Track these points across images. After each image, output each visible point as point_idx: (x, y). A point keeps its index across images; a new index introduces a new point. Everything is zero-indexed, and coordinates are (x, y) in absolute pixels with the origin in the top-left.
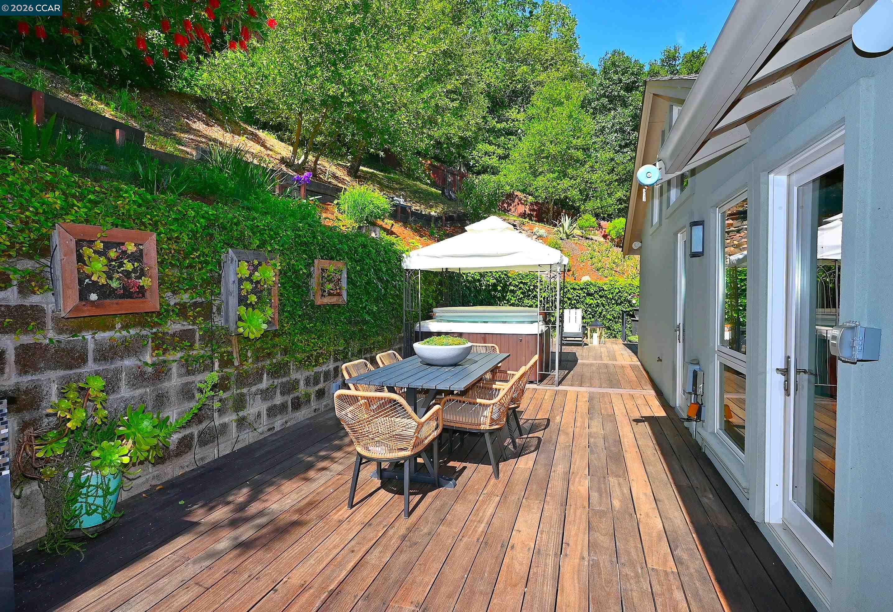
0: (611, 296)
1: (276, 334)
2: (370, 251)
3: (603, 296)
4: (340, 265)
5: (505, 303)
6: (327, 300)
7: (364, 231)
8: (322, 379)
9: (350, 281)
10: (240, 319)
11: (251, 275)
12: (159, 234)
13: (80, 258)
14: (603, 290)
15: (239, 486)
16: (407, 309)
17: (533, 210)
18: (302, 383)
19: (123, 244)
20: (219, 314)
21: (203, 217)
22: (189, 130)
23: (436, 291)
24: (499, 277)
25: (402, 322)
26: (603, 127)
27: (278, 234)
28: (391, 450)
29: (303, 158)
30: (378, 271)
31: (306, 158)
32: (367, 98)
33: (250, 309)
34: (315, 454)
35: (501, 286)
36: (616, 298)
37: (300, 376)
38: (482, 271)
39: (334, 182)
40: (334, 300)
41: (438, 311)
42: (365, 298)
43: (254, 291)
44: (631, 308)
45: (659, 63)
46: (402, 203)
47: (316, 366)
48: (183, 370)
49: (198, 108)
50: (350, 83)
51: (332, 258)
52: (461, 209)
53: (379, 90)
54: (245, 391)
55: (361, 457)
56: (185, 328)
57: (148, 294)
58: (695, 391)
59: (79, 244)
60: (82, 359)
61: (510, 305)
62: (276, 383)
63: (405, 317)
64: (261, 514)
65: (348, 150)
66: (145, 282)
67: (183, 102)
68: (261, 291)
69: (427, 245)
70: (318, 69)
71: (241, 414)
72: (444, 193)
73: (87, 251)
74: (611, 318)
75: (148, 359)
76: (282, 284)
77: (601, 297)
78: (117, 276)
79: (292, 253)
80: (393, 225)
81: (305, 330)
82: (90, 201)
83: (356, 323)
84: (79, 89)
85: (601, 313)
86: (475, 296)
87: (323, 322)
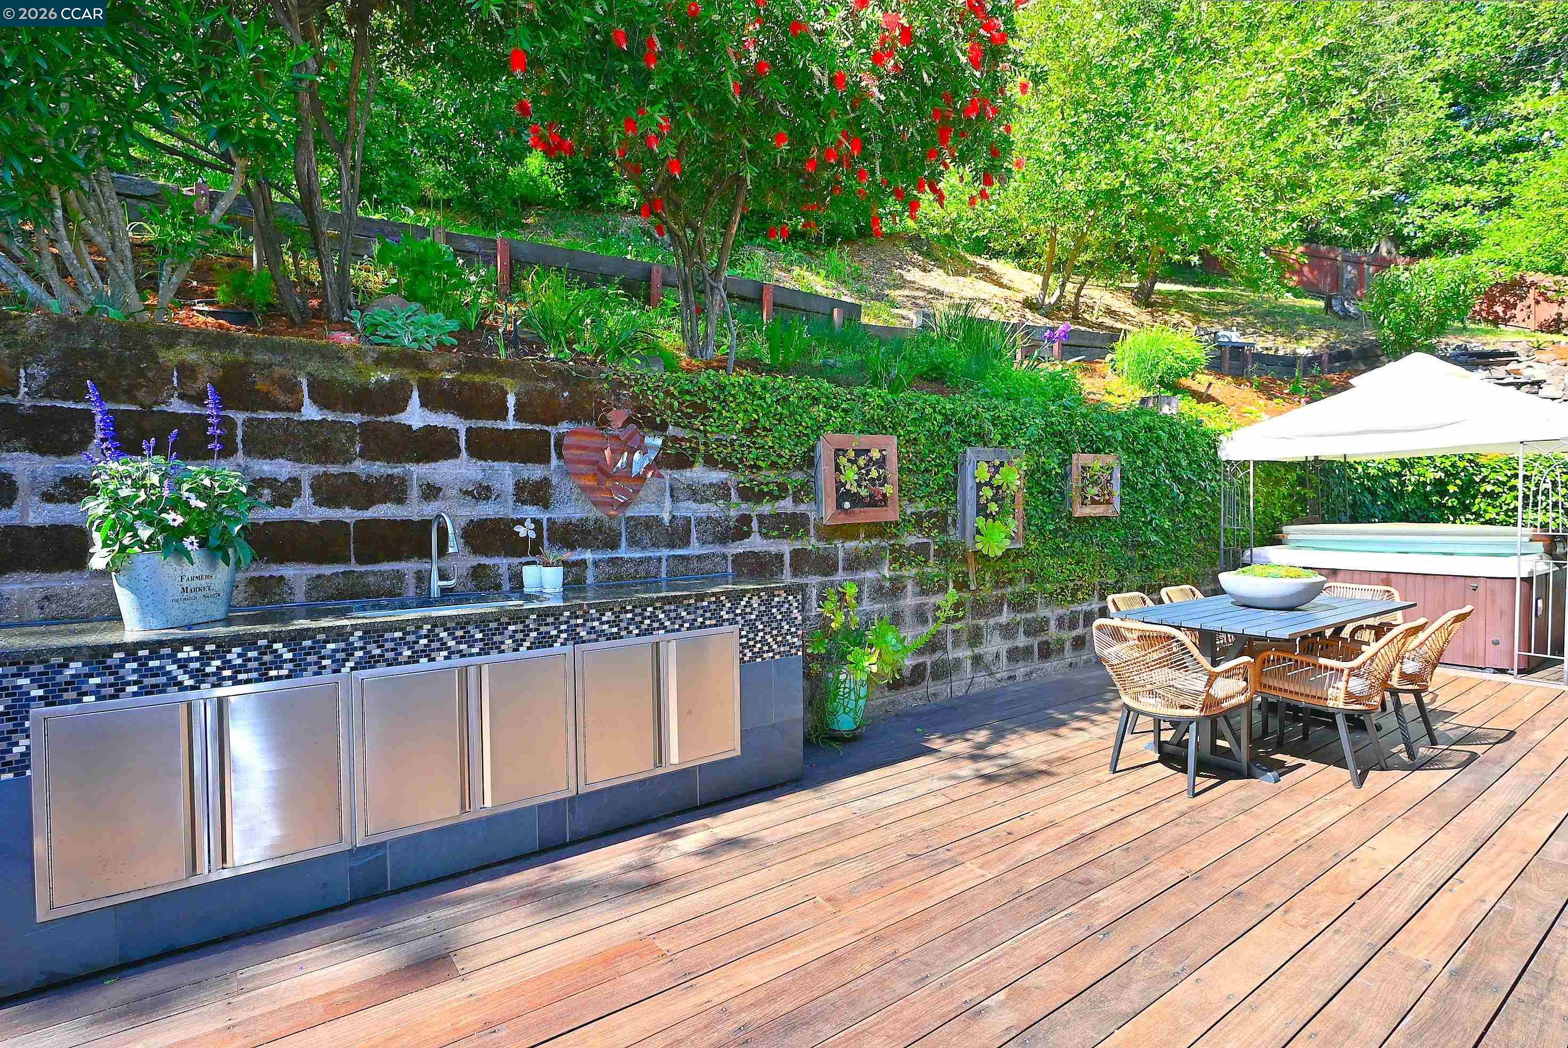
1: (1019, 555)
2: (1158, 437)
4: (1110, 459)
5: (1467, 520)
6: (1089, 511)
7: (1151, 405)
8: (1081, 622)
9: (1126, 483)
10: (978, 532)
11: (991, 478)
12: (898, 437)
13: (838, 468)
15: (979, 727)
16: (1227, 526)
18: (1053, 624)
19: (869, 451)
20: (955, 526)
21: (940, 413)
22: (903, 284)
23: (1291, 496)
24: (1453, 465)
25: (1218, 548)
27: (1024, 424)
28: (1170, 705)
29: (1057, 293)
30: (1172, 467)
31: (1062, 292)
32: (1166, 179)
33: (990, 520)
34: (1070, 712)
35: (1456, 485)
37: (1050, 613)
38: (1406, 457)
39: (1108, 321)
40: (1099, 511)
41: (1292, 531)
42: (1150, 508)
43: (995, 499)
46: (1234, 340)
47: (1072, 602)
48: (918, 589)
49: (914, 249)
50: (1136, 162)
51: (1098, 451)
52: (1370, 335)
53: (1187, 161)
54: (982, 622)
55: (1129, 709)
56: (920, 541)
57: (889, 502)
59: (837, 455)
60: (833, 568)
62: (1018, 619)
63: (1222, 539)
64: (1003, 756)
65: (1132, 266)
66: (888, 489)
67: (895, 245)
68: (1003, 499)
69: (1281, 413)
70: (1083, 154)
71: (977, 651)
72: (1331, 307)
73: (843, 461)
75: (887, 574)
76: (1029, 488)
78: (864, 483)
79: (1042, 448)
80: (1210, 384)
81: (1057, 552)
82: (844, 410)
83: (1136, 546)
84: (791, 263)
86: (1388, 505)
87: (1084, 542)
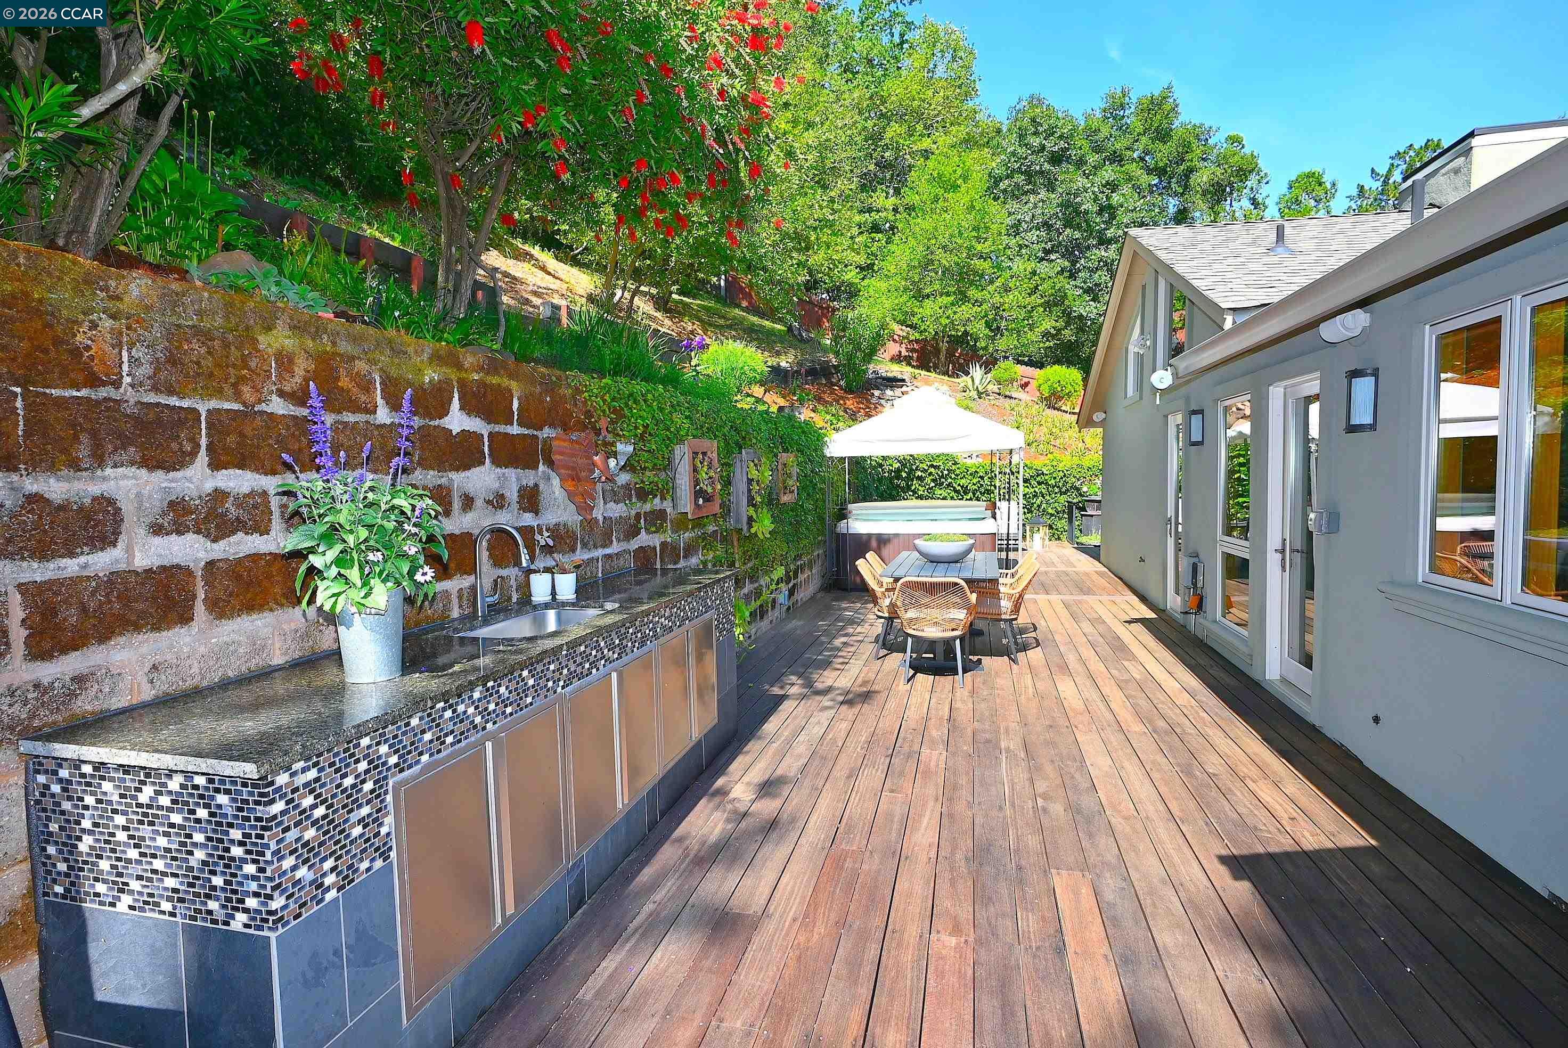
0: (1053, 482)
3: (1043, 483)
4: (793, 457)
5: (910, 496)
6: (786, 498)
10: (750, 519)
13: (695, 469)
14: (1043, 474)
17: (913, 350)
20: (729, 514)
26: (1019, 221)
29: (620, 294)
35: (905, 472)
36: (1061, 485)
40: (789, 498)
44: (1080, 498)
45: (1099, 115)
51: (787, 451)
52: (822, 356)
57: (716, 497)
58: (1195, 584)
60: (679, 557)
61: (917, 498)
63: (827, 516)
66: (716, 486)
72: (792, 332)
74: (1053, 512)
77: (1039, 483)
78: (707, 482)
85: (1039, 506)
